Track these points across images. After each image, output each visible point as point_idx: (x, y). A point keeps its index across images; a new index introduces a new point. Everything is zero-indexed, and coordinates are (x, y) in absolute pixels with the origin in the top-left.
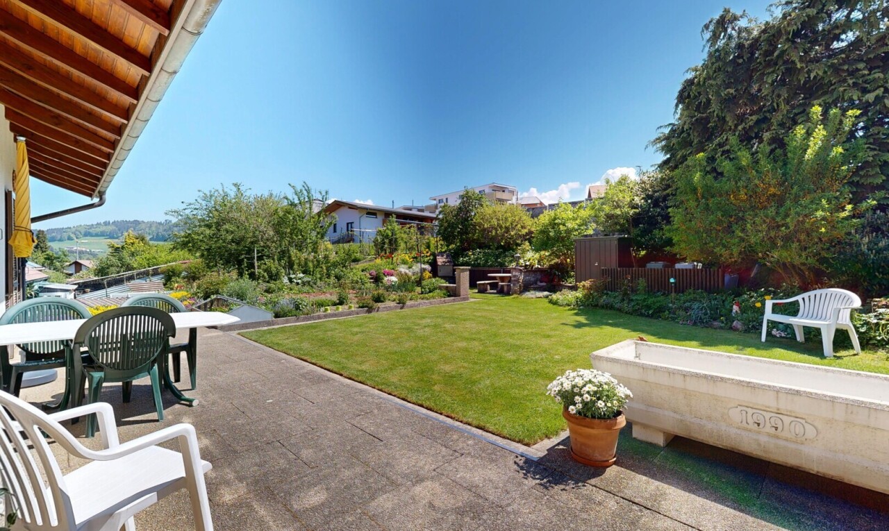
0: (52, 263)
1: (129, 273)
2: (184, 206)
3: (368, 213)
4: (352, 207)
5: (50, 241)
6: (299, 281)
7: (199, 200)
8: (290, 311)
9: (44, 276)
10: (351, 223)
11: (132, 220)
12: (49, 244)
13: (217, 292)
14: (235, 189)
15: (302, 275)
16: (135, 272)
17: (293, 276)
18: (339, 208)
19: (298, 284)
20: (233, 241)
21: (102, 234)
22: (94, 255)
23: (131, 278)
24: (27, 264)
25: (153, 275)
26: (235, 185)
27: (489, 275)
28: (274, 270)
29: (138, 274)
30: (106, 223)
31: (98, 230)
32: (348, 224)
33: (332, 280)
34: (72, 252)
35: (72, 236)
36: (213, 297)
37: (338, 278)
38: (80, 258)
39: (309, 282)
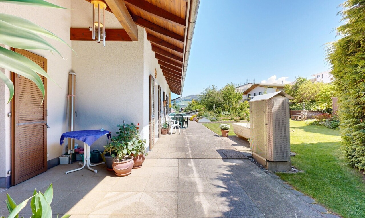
0: (176, 109)
1: (191, 111)
2: (200, 93)
3: (269, 88)
4: (261, 86)
5: (176, 102)
6: (226, 114)
7: (204, 91)
8: (214, 120)
9: (174, 112)
10: (261, 92)
11: (195, 95)
12: (176, 103)
13: (201, 115)
14: (213, 87)
15: (227, 112)
16: (192, 111)
17: (225, 112)
18: (256, 87)
19: (225, 115)
20: (211, 102)
21: (187, 100)
22: (185, 106)
23: (191, 113)
24: (171, 109)
25: (196, 112)
26: (213, 86)
27: (297, 113)
28: (219, 110)
29: (193, 112)
30: (189, 96)
31: (187, 99)
32: (260, 93)
33: (237, 114)
34: (181, 105)
35: (181, 101)
36: (200, 116)
37: (239, 113)
38: (183, 107)
39: (229, 114)
